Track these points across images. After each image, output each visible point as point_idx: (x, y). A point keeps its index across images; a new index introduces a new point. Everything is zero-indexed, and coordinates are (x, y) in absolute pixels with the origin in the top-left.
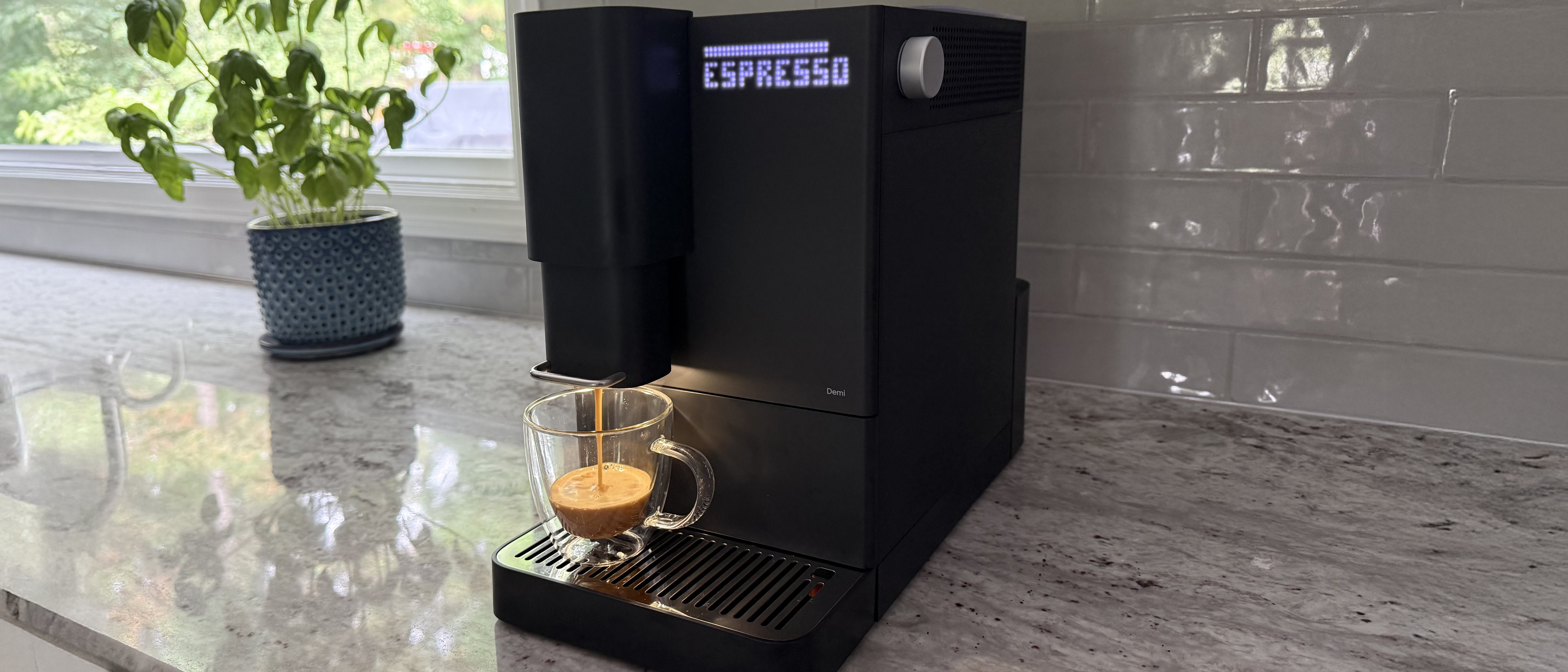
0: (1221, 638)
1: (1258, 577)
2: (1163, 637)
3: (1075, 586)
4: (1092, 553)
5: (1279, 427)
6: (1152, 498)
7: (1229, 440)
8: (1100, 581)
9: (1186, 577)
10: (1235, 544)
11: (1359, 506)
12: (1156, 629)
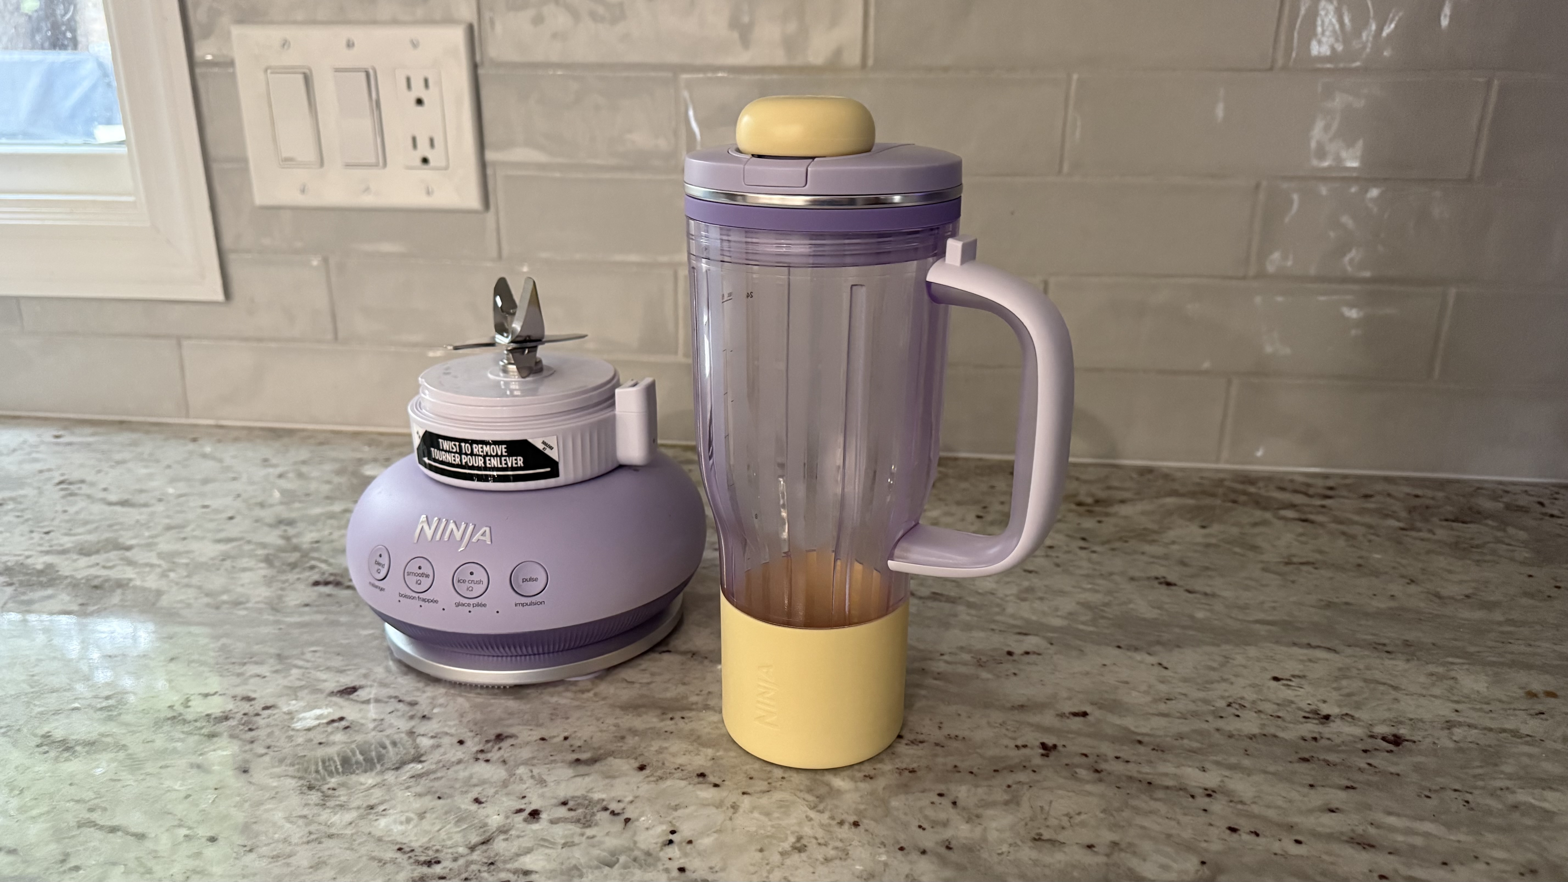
0: (1546, 805)
1: (1488, 704)
2: (1492, 820)
3: (1328, 763)
4: (1293, 706)
5: (1296, 491)
6: (1274, 608)
7: (1268, 515)
8: (1343, 748)
9: (1421, 720)
10: (1418, 659)
11: (1473, 585)
12: (1472, 809)
